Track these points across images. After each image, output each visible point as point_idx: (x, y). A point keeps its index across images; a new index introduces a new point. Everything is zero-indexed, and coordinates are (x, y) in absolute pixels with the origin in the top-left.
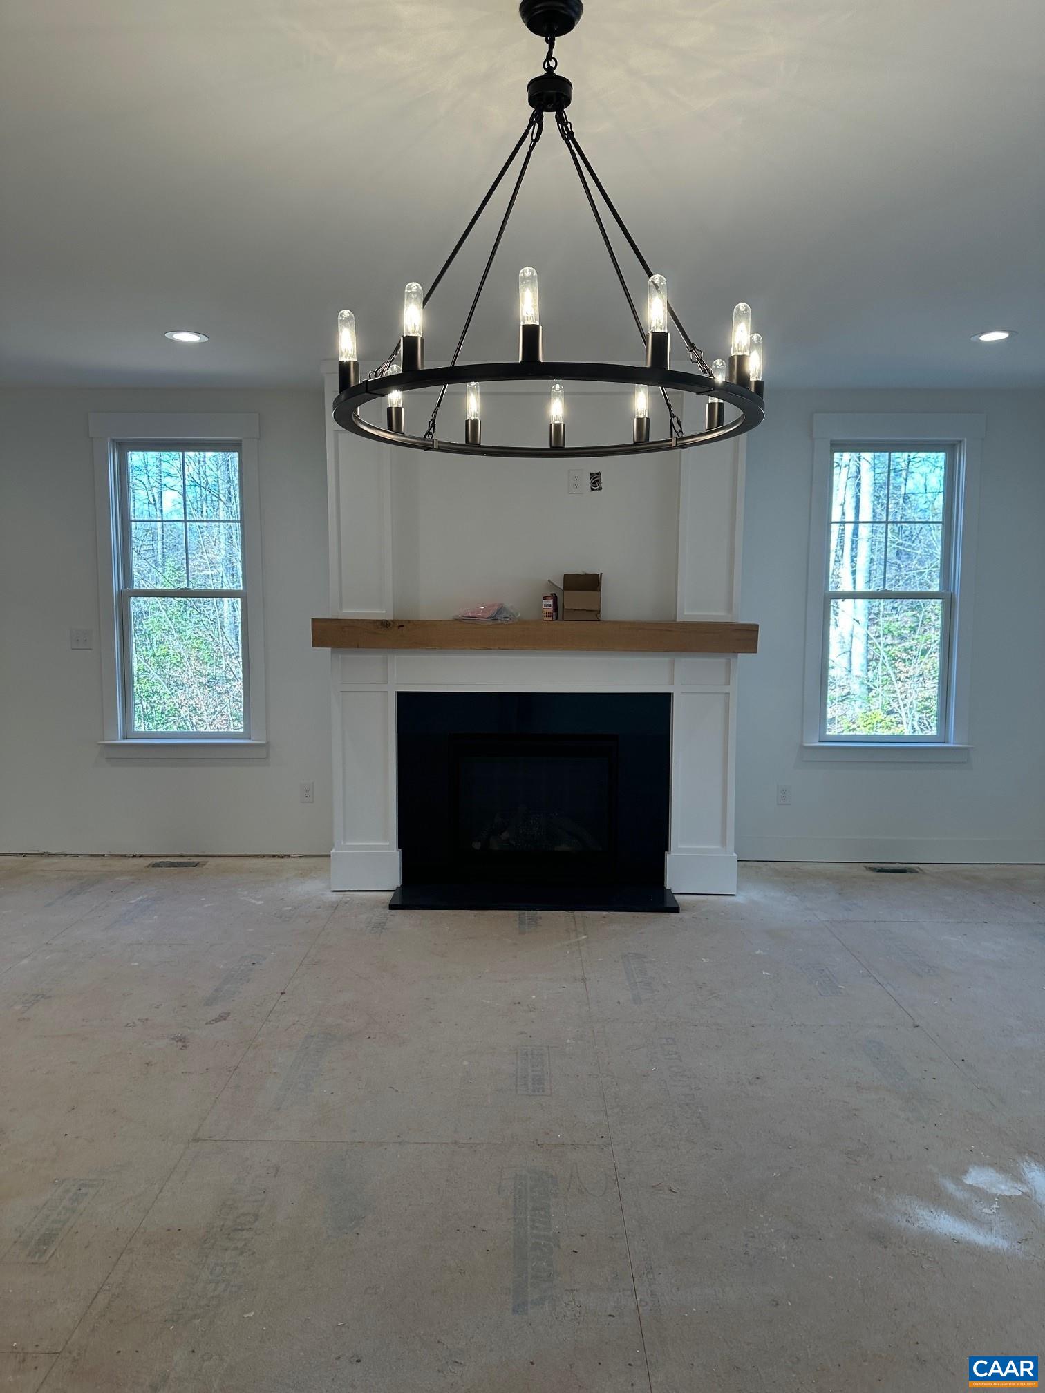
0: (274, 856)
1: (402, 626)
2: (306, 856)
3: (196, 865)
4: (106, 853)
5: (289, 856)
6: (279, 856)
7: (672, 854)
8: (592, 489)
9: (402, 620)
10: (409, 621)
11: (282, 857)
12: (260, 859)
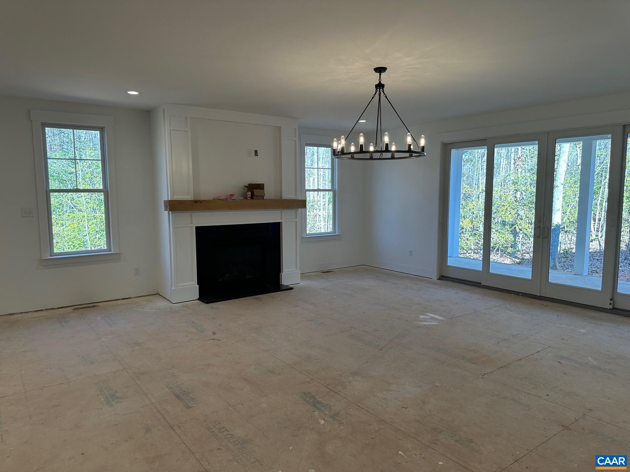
0: (123, 299)
1: (202, 202)
2: (137, 297)
3: (94, 306)
4: (43, 309)
5: (130, 298)
6: (126, 299)
7: (283, 273)
8: (255, 156)
9: (202, 200)
10: (204, 200)
11: (128, 299)
12: (118, 301)
